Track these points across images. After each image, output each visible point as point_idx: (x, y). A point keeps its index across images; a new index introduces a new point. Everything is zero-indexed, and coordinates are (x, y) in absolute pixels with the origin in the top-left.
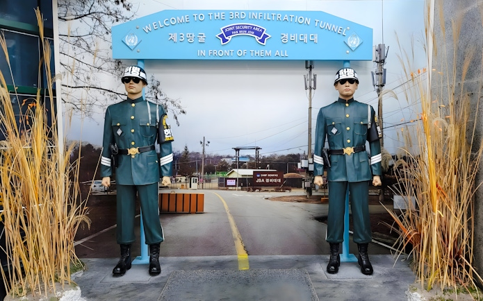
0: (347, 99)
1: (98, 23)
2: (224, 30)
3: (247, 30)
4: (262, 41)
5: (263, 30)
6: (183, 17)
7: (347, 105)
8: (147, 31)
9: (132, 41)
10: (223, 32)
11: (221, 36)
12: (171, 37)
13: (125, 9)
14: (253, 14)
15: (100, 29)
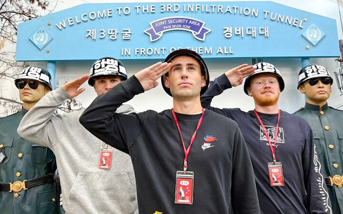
0: (321, 105)
1: (7, 23)
2: (154, 24)
3: (182, 24)
4: (201, 36)
5: (201, 24)
6: (104, 11)
7: (322, 112)
8: (60, 28)
9: (41, 39)
10: (152, 27)
11: (151, 31)
12: (89, 34)
13: (40, 7)
14: (189, 6)
15: (9, 30)
